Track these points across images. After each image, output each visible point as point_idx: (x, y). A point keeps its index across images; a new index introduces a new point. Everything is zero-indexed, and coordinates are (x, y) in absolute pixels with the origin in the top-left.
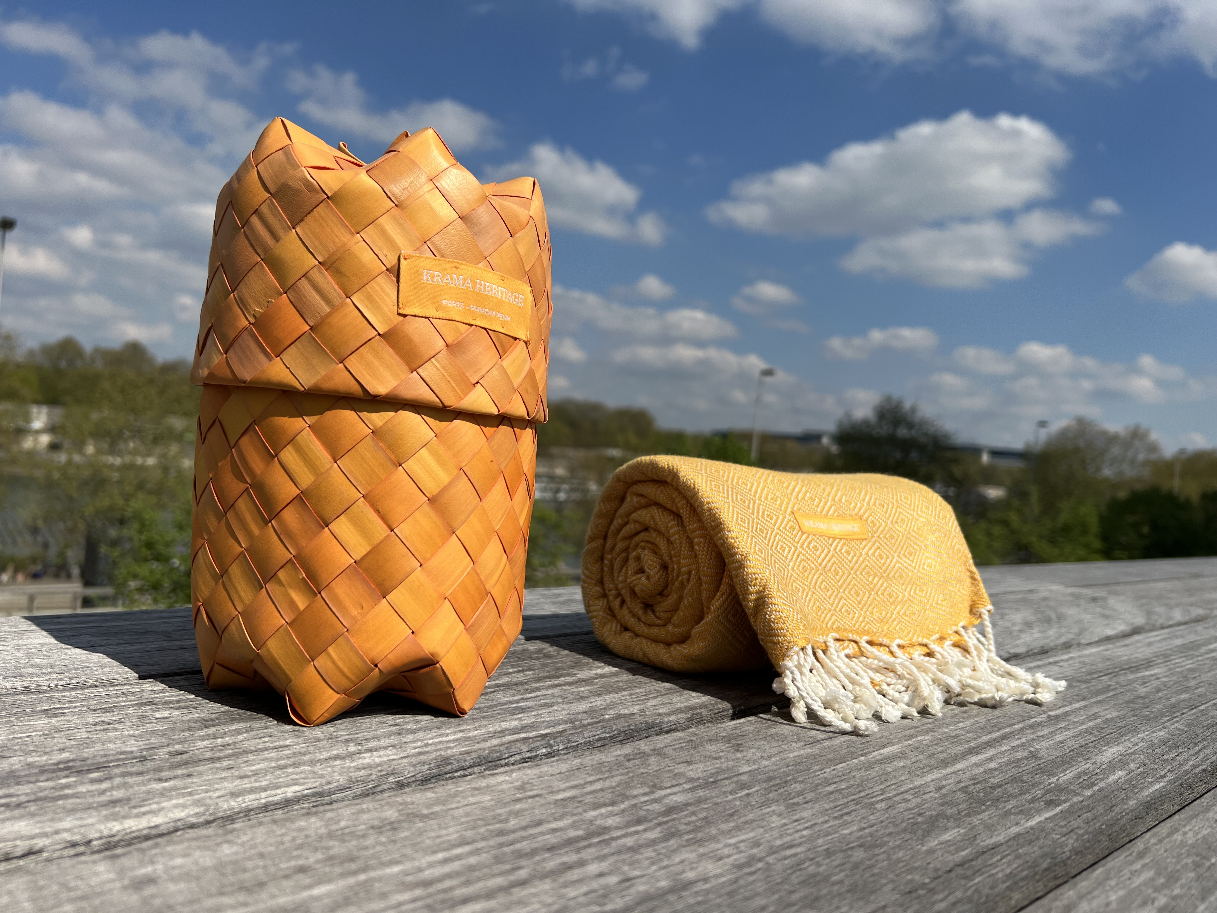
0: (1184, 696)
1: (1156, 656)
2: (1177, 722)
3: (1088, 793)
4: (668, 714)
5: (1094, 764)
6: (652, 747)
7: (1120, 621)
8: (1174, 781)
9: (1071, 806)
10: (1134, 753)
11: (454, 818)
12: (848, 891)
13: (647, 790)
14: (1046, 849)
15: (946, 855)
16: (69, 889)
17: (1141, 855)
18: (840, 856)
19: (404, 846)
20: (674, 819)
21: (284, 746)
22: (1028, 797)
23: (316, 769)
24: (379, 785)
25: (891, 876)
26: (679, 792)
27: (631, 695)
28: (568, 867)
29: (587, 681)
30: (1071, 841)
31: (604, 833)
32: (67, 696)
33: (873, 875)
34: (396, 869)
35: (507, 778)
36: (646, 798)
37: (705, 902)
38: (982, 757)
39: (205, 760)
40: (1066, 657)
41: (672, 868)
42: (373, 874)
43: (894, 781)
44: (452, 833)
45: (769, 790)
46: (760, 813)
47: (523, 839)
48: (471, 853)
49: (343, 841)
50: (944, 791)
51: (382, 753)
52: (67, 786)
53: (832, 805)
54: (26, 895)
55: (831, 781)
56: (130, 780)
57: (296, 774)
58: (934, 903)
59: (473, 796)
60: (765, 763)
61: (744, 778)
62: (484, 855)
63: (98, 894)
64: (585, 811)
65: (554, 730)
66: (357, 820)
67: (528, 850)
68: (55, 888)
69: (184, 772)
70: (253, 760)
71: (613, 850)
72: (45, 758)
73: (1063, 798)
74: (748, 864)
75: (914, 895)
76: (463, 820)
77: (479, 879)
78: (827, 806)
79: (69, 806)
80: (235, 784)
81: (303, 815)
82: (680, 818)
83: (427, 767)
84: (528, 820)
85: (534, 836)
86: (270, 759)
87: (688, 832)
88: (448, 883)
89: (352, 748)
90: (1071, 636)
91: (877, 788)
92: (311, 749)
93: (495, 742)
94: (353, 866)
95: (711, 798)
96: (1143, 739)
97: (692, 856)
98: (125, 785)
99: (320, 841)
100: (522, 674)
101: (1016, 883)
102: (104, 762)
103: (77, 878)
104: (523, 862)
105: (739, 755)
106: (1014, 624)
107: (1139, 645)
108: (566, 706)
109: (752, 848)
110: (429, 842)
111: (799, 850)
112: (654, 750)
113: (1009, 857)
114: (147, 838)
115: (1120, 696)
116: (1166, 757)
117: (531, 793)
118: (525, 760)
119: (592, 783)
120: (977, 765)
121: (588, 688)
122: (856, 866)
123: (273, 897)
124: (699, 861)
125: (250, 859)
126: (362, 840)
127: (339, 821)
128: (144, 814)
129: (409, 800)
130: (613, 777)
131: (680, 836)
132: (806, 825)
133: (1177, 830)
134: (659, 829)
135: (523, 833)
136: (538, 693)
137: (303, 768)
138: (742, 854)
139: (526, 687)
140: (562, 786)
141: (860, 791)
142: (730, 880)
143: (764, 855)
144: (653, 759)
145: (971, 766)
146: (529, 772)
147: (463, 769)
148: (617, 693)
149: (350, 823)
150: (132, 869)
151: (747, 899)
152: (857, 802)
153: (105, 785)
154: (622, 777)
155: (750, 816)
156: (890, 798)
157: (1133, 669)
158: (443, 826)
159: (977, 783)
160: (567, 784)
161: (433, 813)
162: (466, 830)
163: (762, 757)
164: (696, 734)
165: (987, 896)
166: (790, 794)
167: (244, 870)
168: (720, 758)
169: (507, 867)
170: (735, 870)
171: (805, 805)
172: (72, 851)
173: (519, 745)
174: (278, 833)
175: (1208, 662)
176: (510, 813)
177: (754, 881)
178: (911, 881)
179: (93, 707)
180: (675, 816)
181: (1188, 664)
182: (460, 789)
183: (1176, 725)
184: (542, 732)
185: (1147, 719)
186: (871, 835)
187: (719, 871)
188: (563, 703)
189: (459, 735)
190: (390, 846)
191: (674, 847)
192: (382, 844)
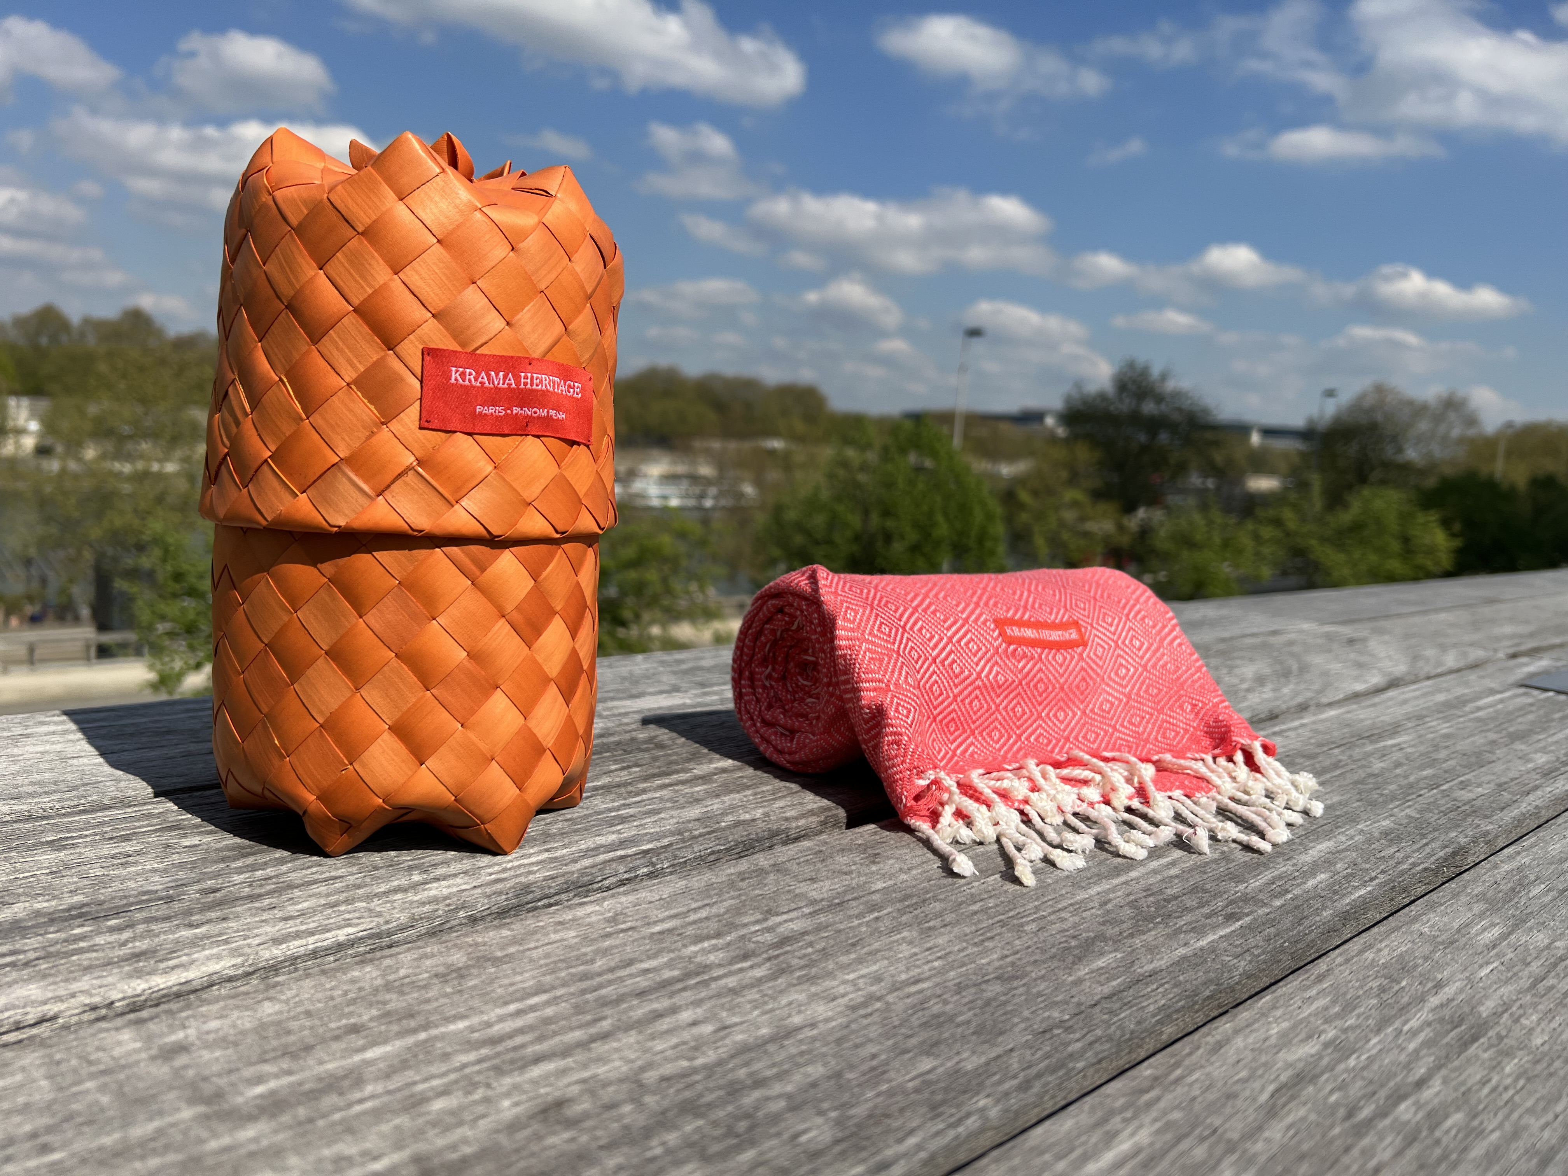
0: (1428, 772)
1: (1409, 719)
2: (1409, 806)
3: (1278, 903)
4: (796, 818)
5: (1295, 865)
6: (772, 862)
7: (1375, 671)
8: (1386, 883)
9: (1255, 919)
10: (1346, 850)
11: (531, 960)
12: (974, 1033)
13: (759, 916)
14: (1212, 975)
15: (1094, 986)
16: (90, 1063)
17: (1320, 978)
18: (973, 990)
19: (472, 997)
20: (786, 953)
21: (336, 878)
22: (1206, 910)
23: (372, 905)
24: (447, 922)
25: (1026, 1013)
26: (797, 918)
27: (755, 794)
28: (658, 1015)
29: (705, 779)
30: (1243, 963)
31: (703, 972)
32: (75, 822)
33: (1005, 1014)
34: (461, 1025)
35: (597, 908)
36: (757, 928)
37: (809, 1052)
38: (1163, 861)
39: (242, 898)
40: (1296, 723)
41: (778, 1012)
42: (434, 1032)
43: (1053, 896)
44: (527, 979)
45: (902, 912)
46: (888, 941)
47: (610, 982)
48: (548, 1003)
49: (402, 993)
50: (1109, 906)
51: (451, 882)
52: (82, 937)
53: (974, 928)
54: (42, 1071)
55: (978, 898)
56: (154, 927)
57: (349, 912)
58: (1069, 1044)
59: (556, 932)
60: (904, 877)
61: (876, 897)
62: (563, 1004)
63: (123, 1067)
64: (685, 946)
65: (659, 844)
66: (418, 967)
67: (615, 997)
68: (74, 1062)
69: (218, 914)
70: (299, 897)
71: (711, 993)
72: (54, 903)
73: (1246, 911)
74: (864, 1004)
75: (1048, 1036)
76: (542, 962)
77: (555, 1034)
78: (967, 930)
79: (85, 963)
80: (277, 928)
81: (356, 963)
82: (794, 951)
83: (504, 897)
84: (617, 960)
85: (621, 979)
86: (319, 895)
87: (802, 968)
88: (519, 1040)
89: (416, 877)
90: (1309, 694)
91: (1031, 905)
92: (368, 880)
93: (587, 862)
94: (413, 1023)
95: (835, 923)
96: (1361, 831)
97: (801, 997)
98: (149, 934)
99: (375, 995)
100: (626, 772)
101: (1169, 1016)
102: (124, 906)
103: (99, 1049)
104: (607, 1011)
105: (874, 868)
106: (1243, 681)
107: (1390, 703)
108: (674, 813)
109: (872, 985)
110: (500, 991)
111: (925, 985)
112: (774, 865)
113: (1166, 986)
114: (178, 995)
115: (1348, 775)
116: (1383, 854)
117: (623, 926)
118: (622, 883)
119: (695, 910)
120: (1155, 872)
121: (705, 787)
122: (988, 1003)
123: (321, 1062)
124: (809, 1003)
125: (294, 1018)
126: (423, 992)
127: (398, 969)
128: (173, 968)
129: (480, 940)
130: (721, 902)
131: (792, 972)
132: (939, 954)
133: (1371, 946)
134: (768, 965)
135: (610, 976)
136: (644, 797)
137: (357, 904)
138: (860, 993)
139: (630, 788)
140: (661, 916)
141: (1011, 910)
142: (841, 1025)
143: (884, 992)
144: (772, 877)
145: (1147, 874)
146: (623, 899)
147: (547, 897)
148: (738, 792)
149: (410, 971)
150: (162, 1035)
151: (856, 1046)
152: (1003, 924)
153: (126, 935)
154: (732, 902)
155: (876, 945)
156: (1044, 917)
157: (1373, 738)
158: (518, 970)
159: (1150, 895)
160: (667, 913)
161: (507, 955)
162: (544, 975)
163: (901, 869)
164: (826, 843)
165: (1132, 1033)
166: (926, 916)
167: (289, 1032)
168: (851, 872)
169: (588, 1017)
170: (848, 1012)
171: (942, 930)
172: (93, 1015)
173: (614, 865)
174: (328, 986)
175: (1470, 724)
176: (597, 952)
177: (869, 1025)
178: (1049, 1017)
179: (108, 836)
180: (789, 948)
181: (1445, 728)
182: (541, 924)
183: (1408, 811)
184: (644, 848)
185: (1373, 804)
186: (1013, 964)
187: (830, 1014)
188: (672, 808)
189: (546, 855)
190: (456, 998)
191: (783, 986)
192: (446, 995)
